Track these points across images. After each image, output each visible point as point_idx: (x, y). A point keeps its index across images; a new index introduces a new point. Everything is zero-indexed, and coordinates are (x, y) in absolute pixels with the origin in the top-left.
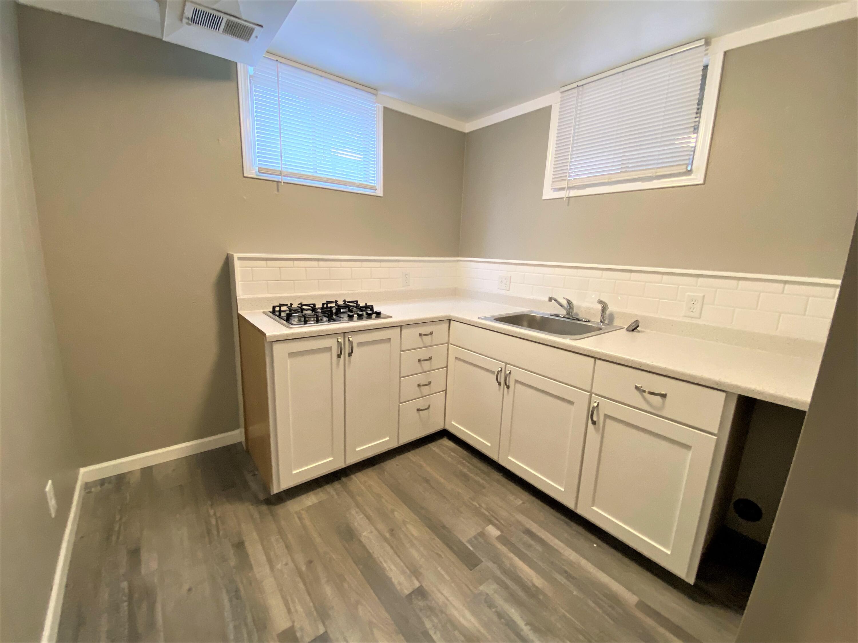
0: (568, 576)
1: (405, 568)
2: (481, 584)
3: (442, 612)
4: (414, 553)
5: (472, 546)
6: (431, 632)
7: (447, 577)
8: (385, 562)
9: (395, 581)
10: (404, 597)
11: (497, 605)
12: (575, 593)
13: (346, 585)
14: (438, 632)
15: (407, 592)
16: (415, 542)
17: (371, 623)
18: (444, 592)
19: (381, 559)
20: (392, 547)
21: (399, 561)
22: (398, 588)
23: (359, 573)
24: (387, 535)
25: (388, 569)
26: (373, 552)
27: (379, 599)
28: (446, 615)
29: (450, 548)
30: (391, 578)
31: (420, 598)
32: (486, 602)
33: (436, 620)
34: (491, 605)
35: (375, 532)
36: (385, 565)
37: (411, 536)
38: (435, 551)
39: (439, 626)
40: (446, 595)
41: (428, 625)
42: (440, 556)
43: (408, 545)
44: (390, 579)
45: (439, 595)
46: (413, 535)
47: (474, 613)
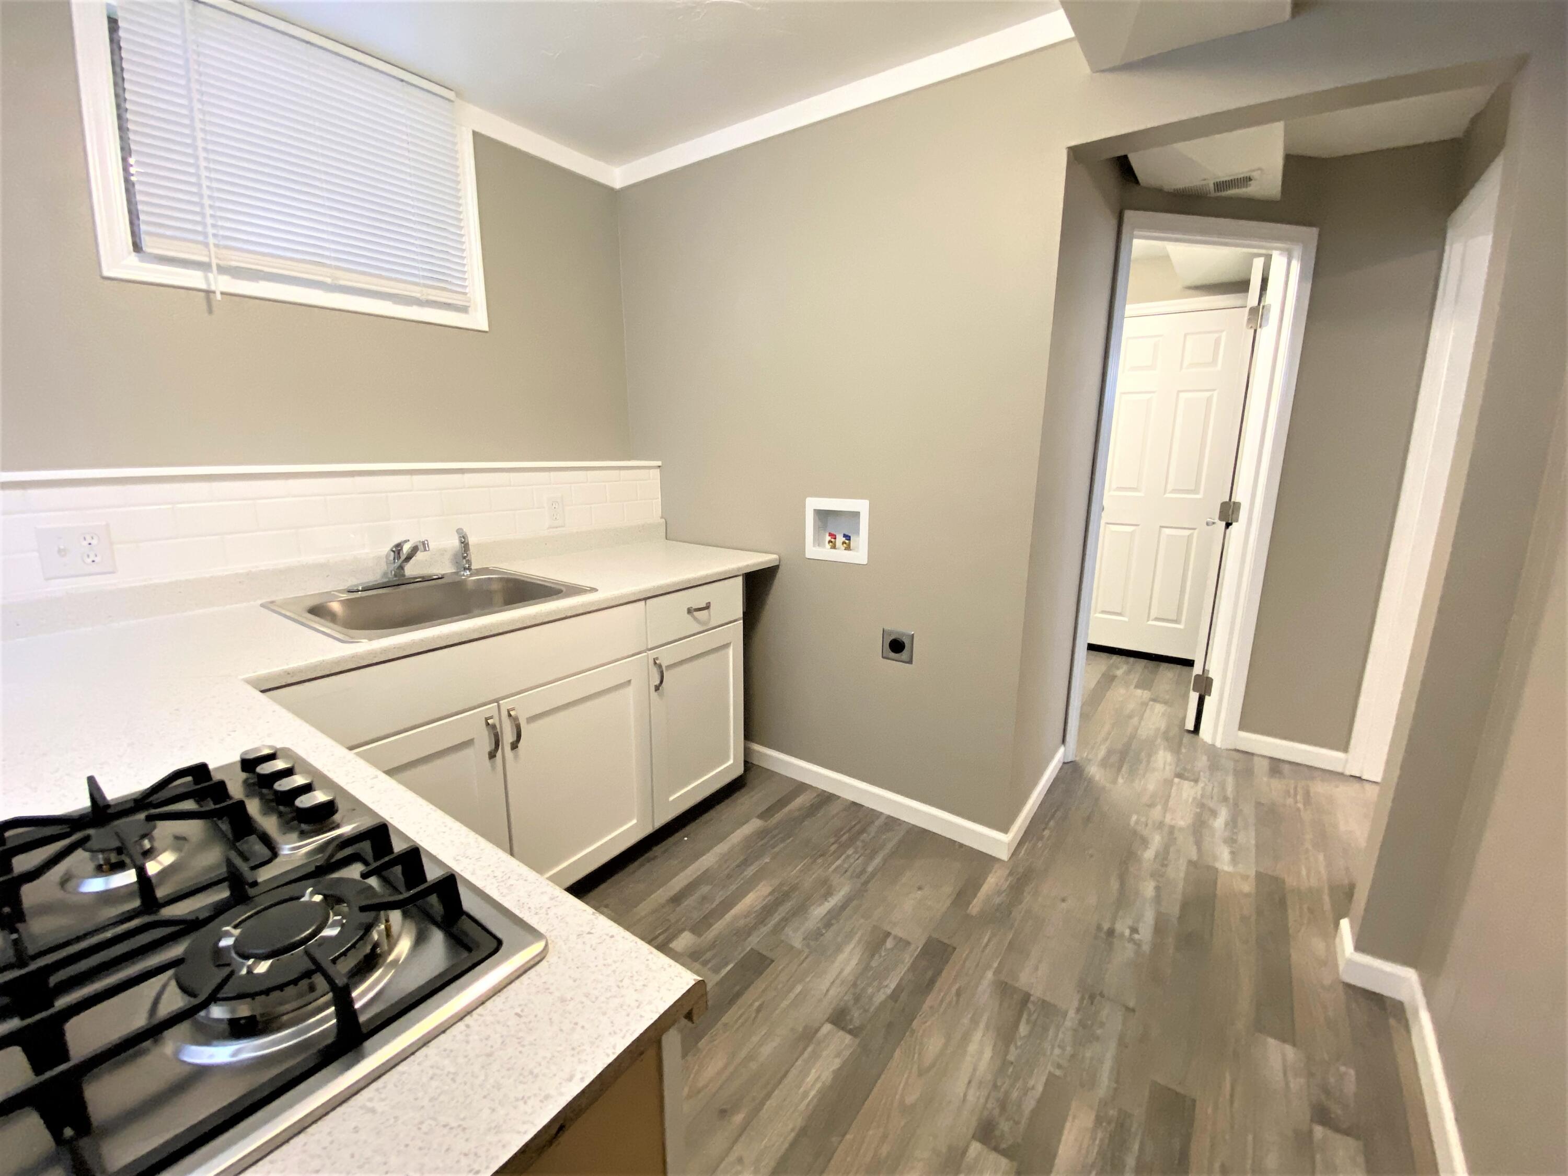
0: (745, 863)
1: (806, 1055)
2: (792, 947)
3: (855, 985)
4: (767, 1050)
5: (727, 964)
6: (889, 991)
7: (799, 988)
8: (805, 1094)
9: (837, 1063)
10: (857, 1041)
11: (815, 928)
12: (767, 860)
13: (885, 1150)
14: (885, 983)
15: (848, 1038)
16: (743, 1054)
17: (921, 1074)
18: (824, 988)
19: (802, 1106)
20: (768, 1096)
21: (794, 1072)
22: (847, 1053)
23: (848, 1137)
24: (738, 1118)
25: (818, 1085)
26: (792, 1130)
27: (879, 1076)
28: (857, 978)
29: (738, 995)
30: (834, 1071)
31: (848, 1018)
32: (817, 939)
33: (870, 990)
34: (817, 935)
35: (738, 1150)
36: (812, 1093)
37: (731, 1069)
38: (753, 1015)
39: (876, 984)
40: (828, 984)
41: (881, 997)
42: (761, 1006)
43: (753, 1066)
44: (837, 1073)
45: (832, 992)
46: (726, 1067)
47: (839, 949)
